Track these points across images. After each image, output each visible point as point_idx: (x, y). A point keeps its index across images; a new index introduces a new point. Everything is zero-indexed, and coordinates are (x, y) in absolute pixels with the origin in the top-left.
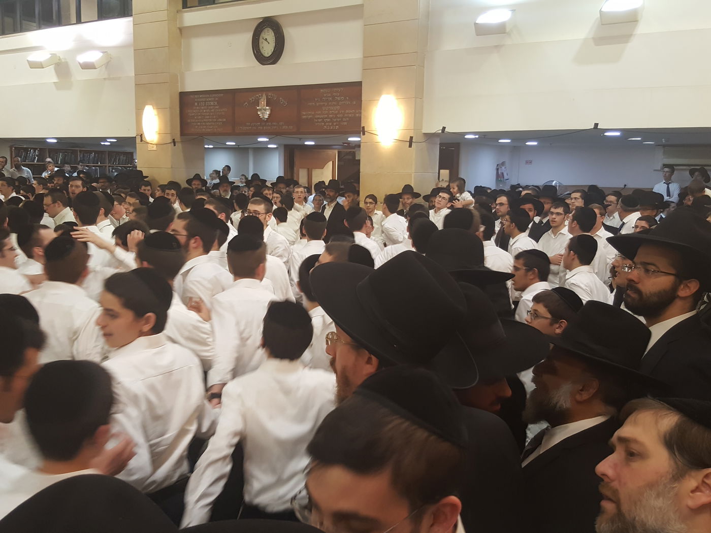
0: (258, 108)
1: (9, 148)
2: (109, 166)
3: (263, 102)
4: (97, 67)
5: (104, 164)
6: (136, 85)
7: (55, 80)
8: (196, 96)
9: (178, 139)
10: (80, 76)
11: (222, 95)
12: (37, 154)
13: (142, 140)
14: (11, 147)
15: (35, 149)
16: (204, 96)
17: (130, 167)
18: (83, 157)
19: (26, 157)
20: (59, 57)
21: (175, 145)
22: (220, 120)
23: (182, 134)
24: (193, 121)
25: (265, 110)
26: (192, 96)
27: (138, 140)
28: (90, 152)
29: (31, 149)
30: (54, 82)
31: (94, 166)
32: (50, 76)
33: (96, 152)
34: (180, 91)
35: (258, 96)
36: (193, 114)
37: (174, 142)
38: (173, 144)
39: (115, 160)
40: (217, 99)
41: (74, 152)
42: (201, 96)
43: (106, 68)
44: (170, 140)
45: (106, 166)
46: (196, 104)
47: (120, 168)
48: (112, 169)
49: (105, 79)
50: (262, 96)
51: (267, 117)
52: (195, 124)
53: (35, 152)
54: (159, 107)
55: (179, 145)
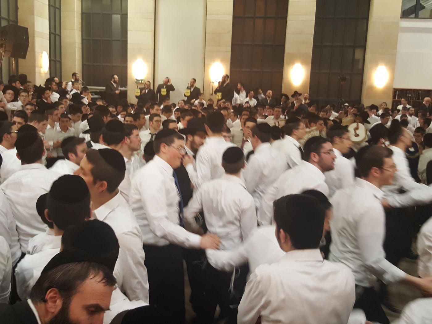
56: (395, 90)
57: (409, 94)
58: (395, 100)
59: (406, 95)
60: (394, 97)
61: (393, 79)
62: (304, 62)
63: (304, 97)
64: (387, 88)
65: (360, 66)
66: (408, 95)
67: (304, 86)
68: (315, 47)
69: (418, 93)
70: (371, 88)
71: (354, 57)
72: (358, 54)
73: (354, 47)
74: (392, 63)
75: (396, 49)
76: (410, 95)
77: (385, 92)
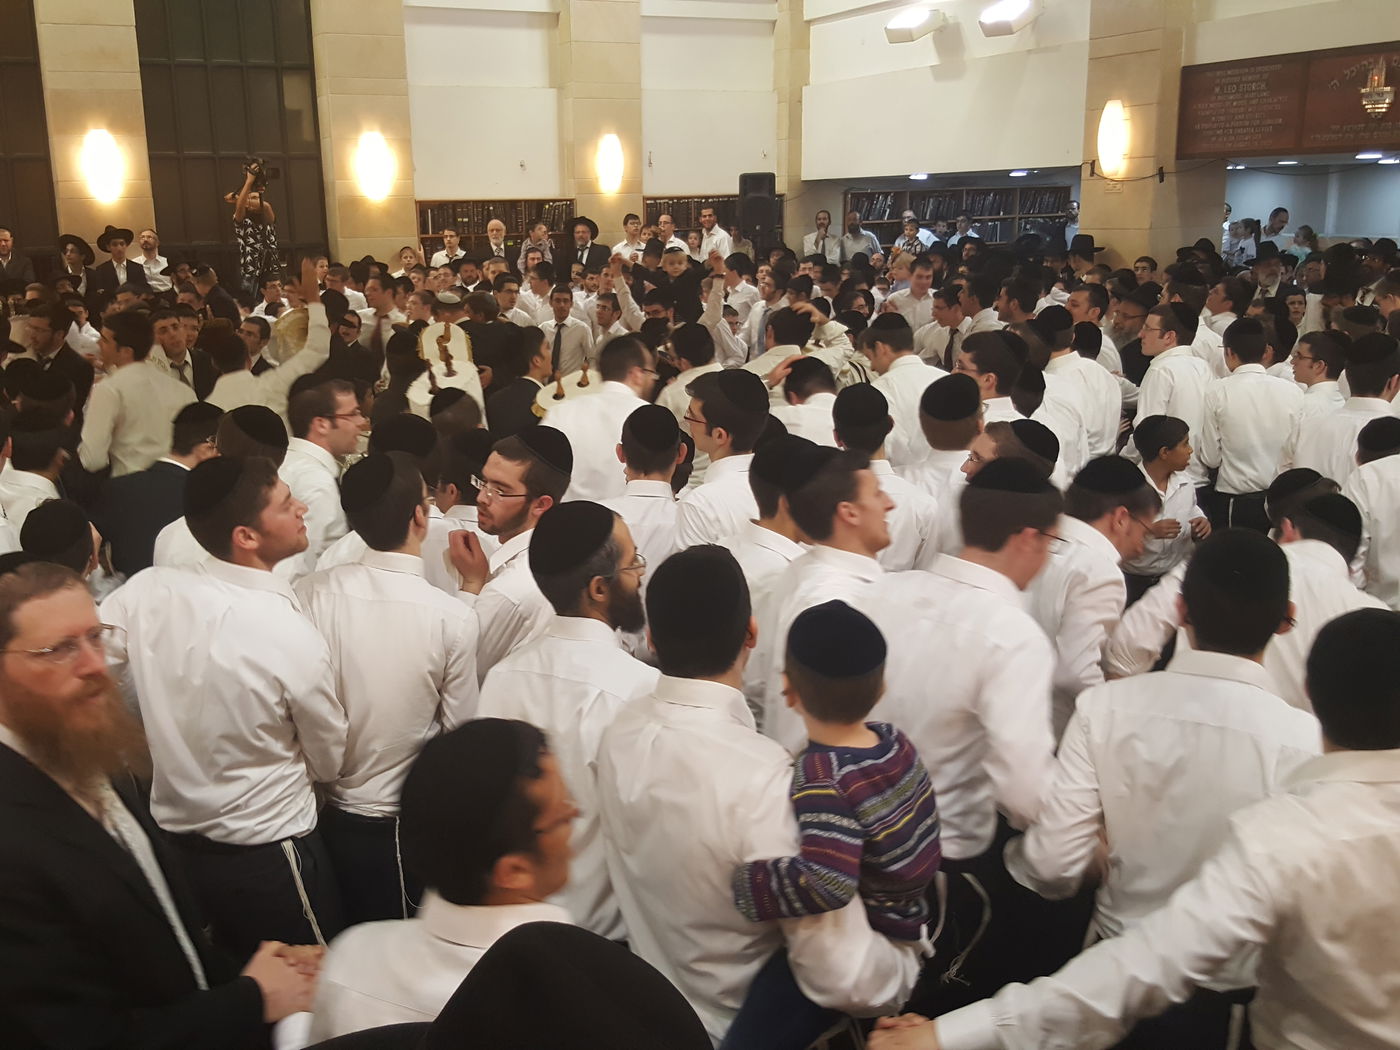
0: (1363, 91)
1: (841, 197)
2: (1020, 219)
3: (1377, 78)
4: (1015, 30)
5: (1009, 214)
6: (1090, 59)
7: (934, 60)
8: (1218, 73)
9: (1170, 164)
10: (980, 49)
11: (1279, 66)
12: (889, 203)
13: (1093, 173)
14: (845, 195)
15: (886, 195)
16: (1237, 71)
17: (1061, 217)
18: (972, 204)
19: (869, 212)
20: (944, 14)
21: (1162, 180)
22: (1269, 122)
23: (1181, 154)
24: (1206, 126)
25: (1381, 94)
26: (1209, 74)
27: (1086, 173)
28: (987, 193)
29: (879, 194)
30: (931, 66)
31: (991, 220)
32: (925, 55)
33: (997, 192)
34: (1183, 65)
35: (1365, 62)
36: (1208, 113)
37: (1161, 174)
38: (1157, 179)
39: (1033, 205)
40: (1265, 76)
41: (956, 196)
42: (1229, 72)
43: (1033, 28)
44: (1151, 170)
45: (1013, 218)
46: (1217, 90)
47: (1041, 221)
48: (1026, 223)
49: (1029, 51)
50: (1376, 62)
51: (1384, 110)
52: (1211, 133)
53: (886, 198)
54: (1135, 103)
55: (1171, 180)
56: (423, 207)
57: (463, 218)
58: (424, 236)
59: (455, 220)
60: (423, 228)
61: (409, 170)
62: (117, 124)
63: (142, 241)
64: (400, 199)
65: (308, 135)
66: (460, 220)
67: (133, 202)
68: (149, 69)
69: (485, 212)
70: (353, 203)
71: (284, 107)
72: (293, 92)
73: (279, 71)
74: (400, 124)
75: (404, 77)
76: (466, 220)
77: (392, 212)
